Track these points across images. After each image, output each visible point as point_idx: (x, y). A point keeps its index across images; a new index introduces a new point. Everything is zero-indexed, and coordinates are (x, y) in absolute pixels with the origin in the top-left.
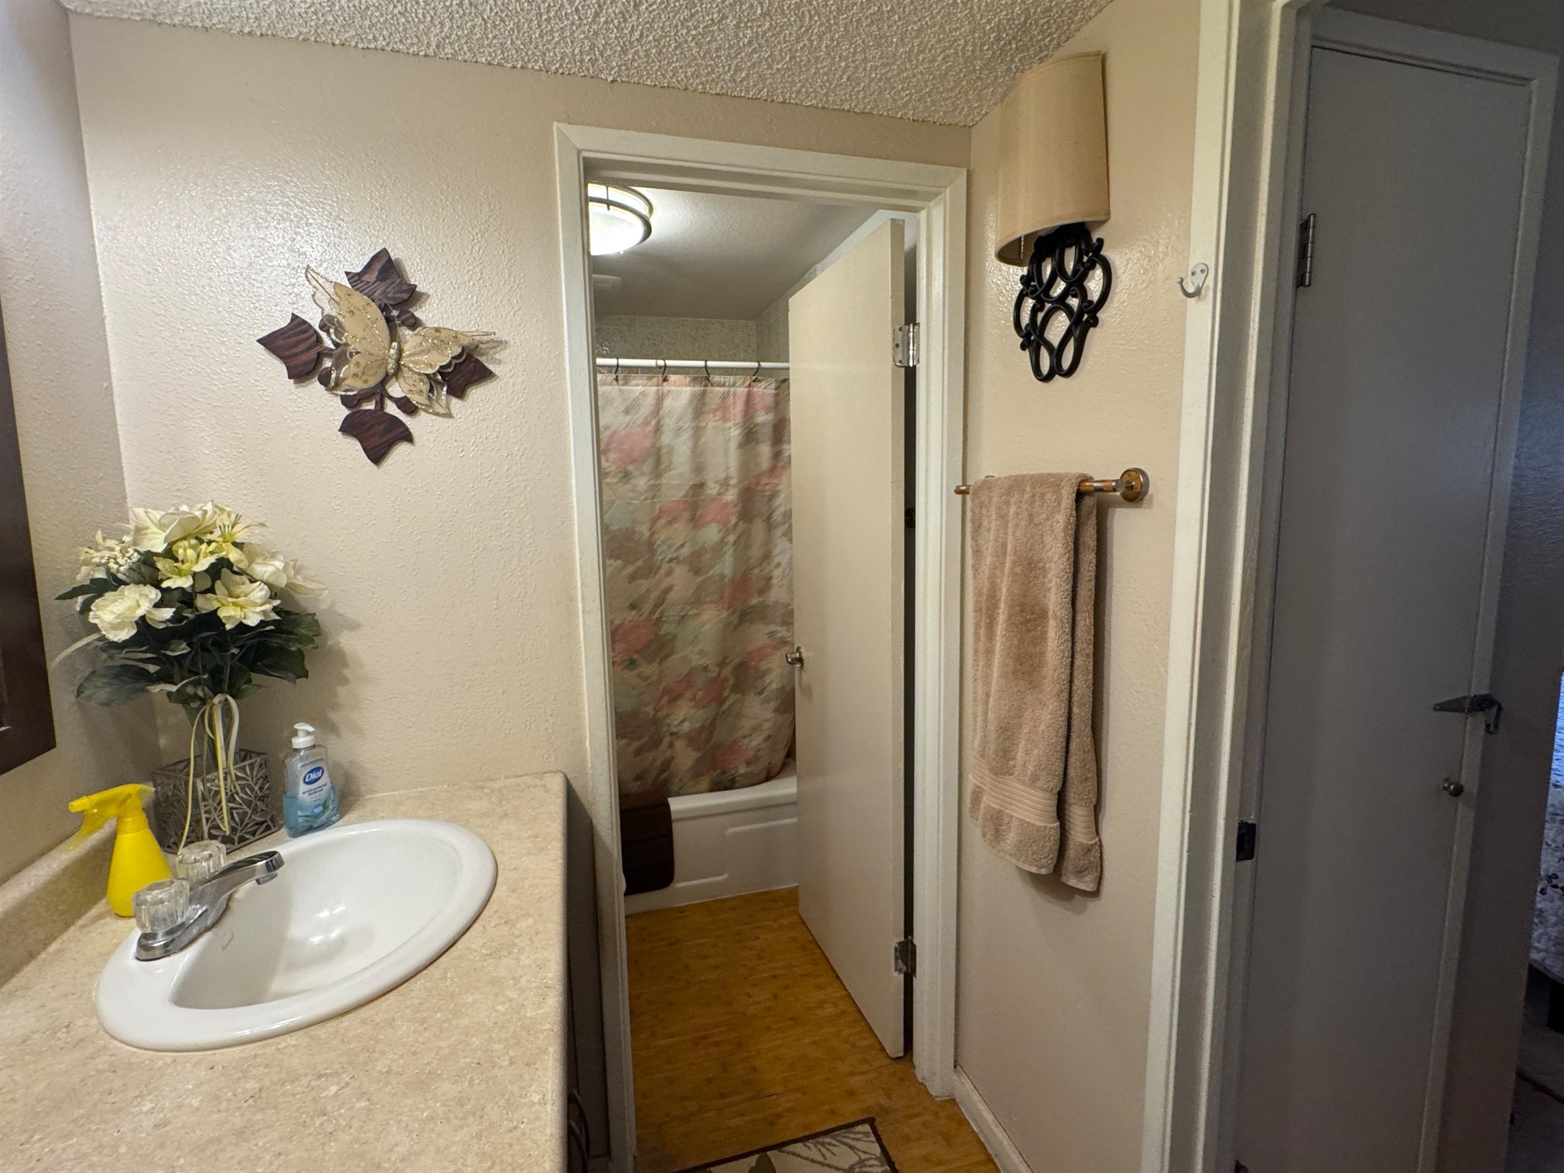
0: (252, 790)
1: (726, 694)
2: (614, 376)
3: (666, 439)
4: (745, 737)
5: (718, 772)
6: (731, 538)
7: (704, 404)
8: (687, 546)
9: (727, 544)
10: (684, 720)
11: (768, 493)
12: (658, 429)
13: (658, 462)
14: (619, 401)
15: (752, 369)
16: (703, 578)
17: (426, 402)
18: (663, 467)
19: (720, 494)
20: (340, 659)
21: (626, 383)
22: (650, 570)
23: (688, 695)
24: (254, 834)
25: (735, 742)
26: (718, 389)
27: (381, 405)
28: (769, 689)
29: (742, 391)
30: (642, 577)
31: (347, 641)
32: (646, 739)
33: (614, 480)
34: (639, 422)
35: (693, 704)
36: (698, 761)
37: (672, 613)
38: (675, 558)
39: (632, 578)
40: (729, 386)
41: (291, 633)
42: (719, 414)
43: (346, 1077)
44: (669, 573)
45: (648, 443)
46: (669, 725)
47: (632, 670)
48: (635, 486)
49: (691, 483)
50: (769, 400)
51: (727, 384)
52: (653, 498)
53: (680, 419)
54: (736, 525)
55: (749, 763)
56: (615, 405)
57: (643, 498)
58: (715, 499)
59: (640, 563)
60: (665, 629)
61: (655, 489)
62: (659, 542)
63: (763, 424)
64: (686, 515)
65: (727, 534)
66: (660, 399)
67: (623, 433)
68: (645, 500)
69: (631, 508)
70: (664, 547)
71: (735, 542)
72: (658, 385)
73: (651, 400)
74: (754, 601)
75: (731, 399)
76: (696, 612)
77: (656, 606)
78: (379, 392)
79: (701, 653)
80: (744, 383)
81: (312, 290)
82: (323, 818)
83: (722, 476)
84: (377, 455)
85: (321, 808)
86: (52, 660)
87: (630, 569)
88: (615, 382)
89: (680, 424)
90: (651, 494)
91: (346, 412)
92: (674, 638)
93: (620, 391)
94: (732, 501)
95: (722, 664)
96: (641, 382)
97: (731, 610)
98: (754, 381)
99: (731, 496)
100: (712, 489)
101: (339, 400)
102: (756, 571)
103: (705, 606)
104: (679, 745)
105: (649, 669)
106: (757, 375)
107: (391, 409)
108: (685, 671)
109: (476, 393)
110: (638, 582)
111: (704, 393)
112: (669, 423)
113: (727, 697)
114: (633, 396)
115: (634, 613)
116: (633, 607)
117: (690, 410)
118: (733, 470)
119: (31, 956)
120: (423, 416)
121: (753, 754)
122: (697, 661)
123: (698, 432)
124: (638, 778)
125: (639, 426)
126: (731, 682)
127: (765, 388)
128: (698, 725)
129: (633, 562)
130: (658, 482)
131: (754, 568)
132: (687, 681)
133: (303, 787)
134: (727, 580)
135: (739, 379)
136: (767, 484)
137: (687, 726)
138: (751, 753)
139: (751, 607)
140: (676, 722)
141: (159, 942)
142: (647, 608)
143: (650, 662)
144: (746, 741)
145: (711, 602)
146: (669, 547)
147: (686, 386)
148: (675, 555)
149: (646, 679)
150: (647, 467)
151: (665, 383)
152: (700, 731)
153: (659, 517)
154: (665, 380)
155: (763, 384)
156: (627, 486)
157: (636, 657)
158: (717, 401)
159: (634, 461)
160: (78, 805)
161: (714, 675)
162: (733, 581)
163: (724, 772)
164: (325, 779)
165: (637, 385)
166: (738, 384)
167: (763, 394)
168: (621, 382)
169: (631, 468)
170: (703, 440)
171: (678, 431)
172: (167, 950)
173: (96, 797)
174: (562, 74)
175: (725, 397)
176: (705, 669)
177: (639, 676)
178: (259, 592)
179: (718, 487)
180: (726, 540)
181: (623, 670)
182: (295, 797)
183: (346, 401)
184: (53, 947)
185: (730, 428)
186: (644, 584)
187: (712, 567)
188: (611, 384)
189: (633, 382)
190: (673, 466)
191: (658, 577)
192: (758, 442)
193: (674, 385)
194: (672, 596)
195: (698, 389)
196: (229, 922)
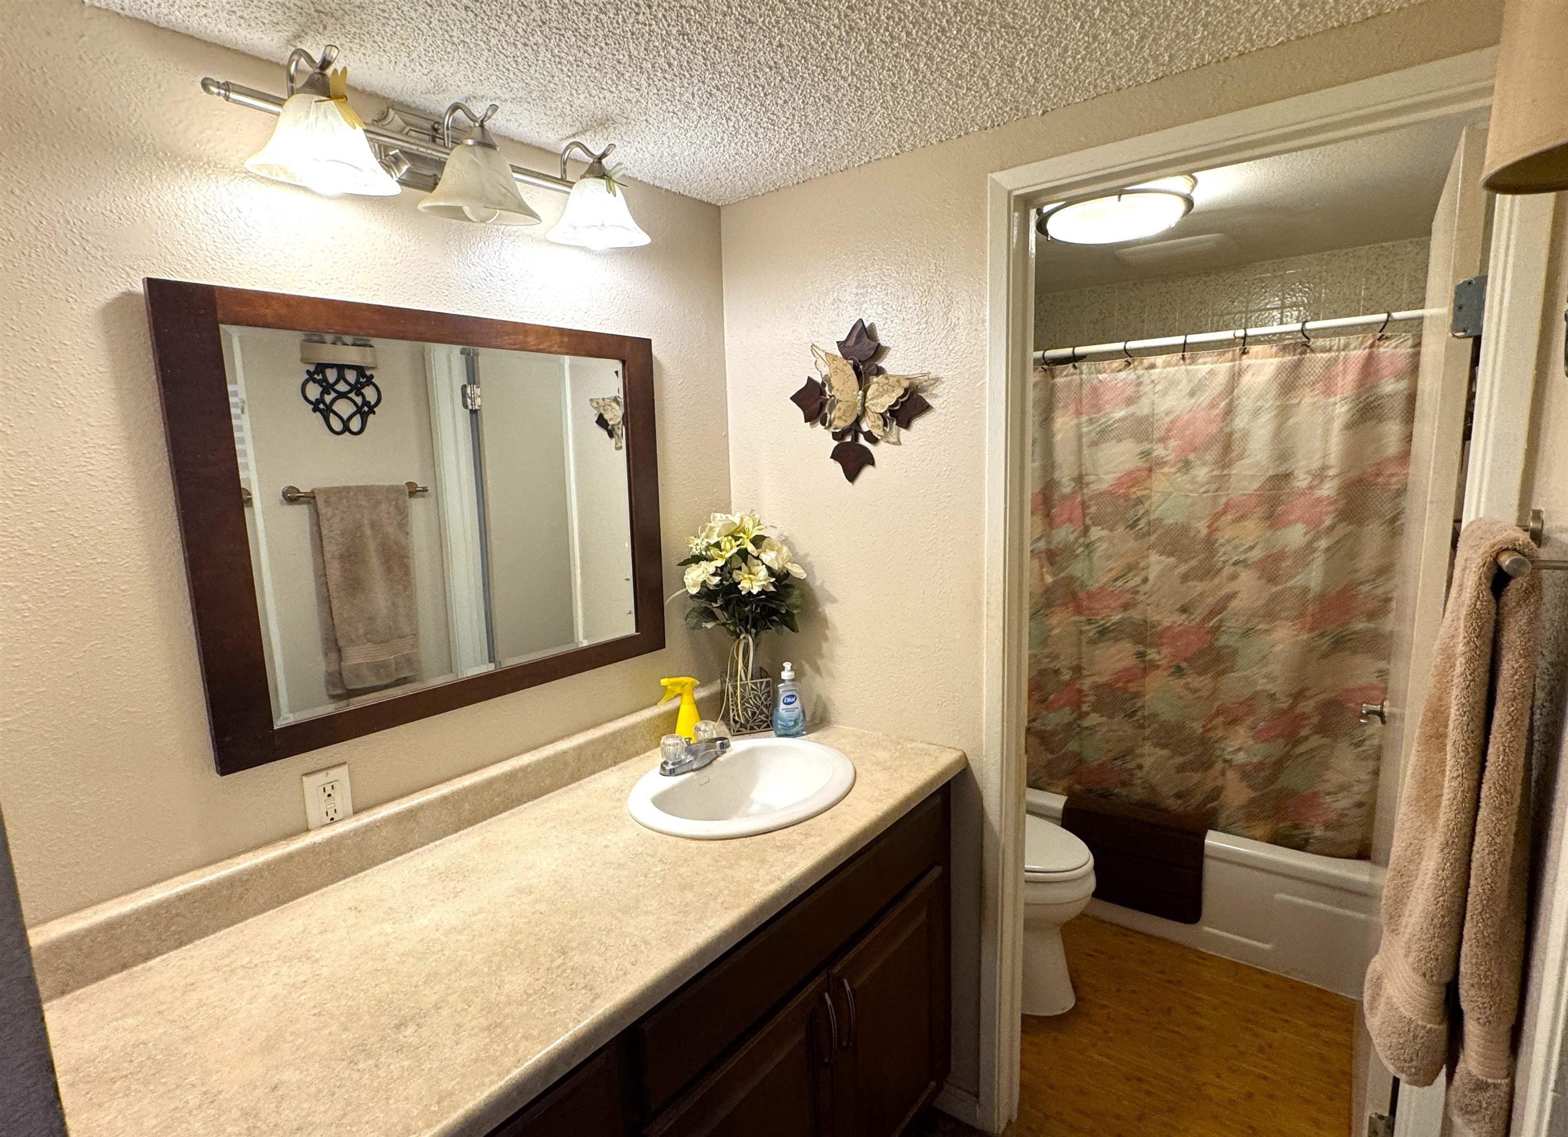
0: (760, 699)
1: (1303, 733)
2: (1180, 355)
3: (1240, 422)
4: (1329, 794)
5: (1289, 823)
6: (1323, 544)
7: (1297, 378)
8: (1258, 547)
9: (1314, 550)
10: (1239, 750)
11: (1395, 487)
12: (1229, 411)
13: (1227, 447)
14: (1184, 382)
15: (1378, 323)
16: (1279, 587)
17: (883, 434)
18: (1234, 455)
19: (1311, 488)
20: (824, 622)
21: (1193, 362)
22: (1208, 571)
23: (1249, 720)
24: (759, 727)
25: (1315, 795)
26: (1319, 355)
27: (856, 438)
28: (1368, 743)
29: (1358, 354)
30: (1196, 578)
31: (829, 610)
32: (1191, 756)
33: (1173, 470)
34: (1204, 405)
35: (1251, 734)
36: (1252, 801)
37: (1233, 624)
38: (1244, 561)
39: (1185, 578)
40: (1338, 350)
41: (782, 601)
42: (1320, 386)
43: (667, 867)
44: (1234, 577)
45: (1213, 429)
46: (1223, 750)
47: (1180, 677)
48: (1195, 477)
49: (1271, 473)
50: (1402, 363)
51: (1335, 348)
52: (1217, 490)
53: (1260, 397)
54: (1332, 528)
55: (1327, 826)
56: (1179, 388)
57: (1203, 490)
58: (1303, 494)
59: (1194, 563)
60: (1223, 640)
61: (1220, 481)
62: (1221, 541)
63: (1390, 396)
64: (1260, 512)
65: (1316, 538)
66: (1235, 377)
67: (1186, 418)
68: (1205, 492)
69: (1189, 500)
70: (1229, 547)
71: (1328, 550)
72: (1233, 360)
73: (1221, 379)
74: (1360, 625)
75: (1340, 367)
76: (1267, 627)
77: (1212, 613)
78: (856, 428)
79: (1271, 678)
80: (1362, 343)
81: (814, 359)
82: (794, 730)
83: (1316, 465)
84: (852, 475)
85: (793, 723)
86: (668, 598)
87: (1183, 568)
88: (1182, 362)
89: (1259, 403)
90: (1214, 486)
91: (836, 443)
92: (1235, 653)
93: (1186, 370)
94: (1328, 497)
95: (1299, 696)
96: (1209, 359)
97: (1317, 632)
98: (1380, 339)
99: (1328, 489)
100: (1302, 481)
101: (831, 435)
102: (1365, 588)
103: (1278, 623)
104: (1231, 775)
105: (1202, 682)
106: (1382, 332)
107: (862, 441)
108: (1247, 692)
109: (918, 424)
110: (1191, 583)
111: (1298, 365)
112: (1245, 404)
113: (1306, 738)
114: (1199, 376)
115: (1184, 616)
116: (1184, 610)
117: (1275, 386)
118: (1334, 457)
119: (637, 754)
120: (882, 445)
121: (1335, 817)
122: (1262, 684)
123: (1284, 412)
124: (1179, 796)
125: (1203, 409)
126: (1315, 720)
127: (1396, 347)
128: (1255, 760)
129: (1186, 561)
130: (1226, 472)
131: (1361, 584)
132: (1249, 704)
133: (782, 706)
134: (1310, 595)
135: (1354, 340)
136: (1393, 475)
137: (1241, 757)
138: (1333, 816)
139: (1354, 633)
140: (1231, 749)
141: (670, 767)
142: (1199, 613)
143: (1200, 674)
144: (1328, 799)
145: (1287, 619)
146: (1235, 548)
147: (1271, 357)
148: (1242, 557)
149: (1195, 691)
150: (1211, 456)
151: (1245, 357)
152: (1260, 766)
153: (1224, 512)
154: (1244, 352)
155: (1393, 343)
156: (1185, 476)
157: (1184, 665)
158: (1318, 370)
159: (1195, 450)
160: (664, 682)
161: (1285, 706)
162: (1322, 596)
163: (1296, 827)
164: (797, 704)
165: (1205, 363)
166: (1352, 347)
167: (1393, 354)
168: (1188, 361)
169: (1191, 456)
170: (1290, 422)
171: (1256, 413)
172: (672, 773)
173: (672, 680)
174: (999, 125)
175: (1330, 365)
176: (1272, 696)
177: (1187, 686)
178: (763, 572)
179: (1310, 478)
180: (1315, 545)
181: (1169, 676)
182: (778, 711)
183: (835, 436)
184: (648, 754)
185: (1335, 404)
186: (1198, 587)
187: (1292, 577)
188: (1177, 365)
189: (1200, 361)
190: (1246, 454)
191: (1217, 580)
192: (1381, 419)
193: (1256, 358)
194: (1235, 604)
195: (1289, 358)
196: (707, 771)
